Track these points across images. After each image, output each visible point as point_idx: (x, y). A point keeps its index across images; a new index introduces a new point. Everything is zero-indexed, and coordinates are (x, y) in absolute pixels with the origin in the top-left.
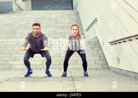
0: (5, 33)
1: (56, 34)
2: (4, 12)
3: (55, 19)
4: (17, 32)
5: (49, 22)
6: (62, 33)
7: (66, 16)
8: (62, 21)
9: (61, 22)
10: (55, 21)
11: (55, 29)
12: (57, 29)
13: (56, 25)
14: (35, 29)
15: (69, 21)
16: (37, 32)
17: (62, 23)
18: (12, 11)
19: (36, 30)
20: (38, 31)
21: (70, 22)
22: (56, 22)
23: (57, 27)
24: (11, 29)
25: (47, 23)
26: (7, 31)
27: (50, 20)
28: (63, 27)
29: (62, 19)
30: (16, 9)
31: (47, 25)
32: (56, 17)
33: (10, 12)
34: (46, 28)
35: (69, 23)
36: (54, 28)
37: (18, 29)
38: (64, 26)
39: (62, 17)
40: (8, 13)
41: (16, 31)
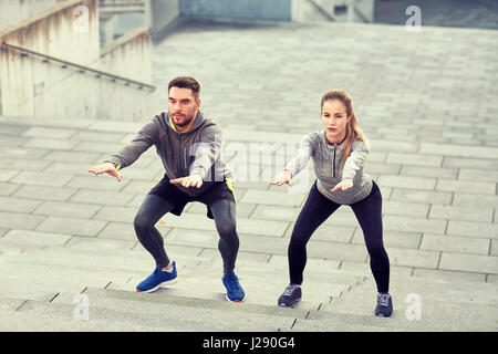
0: (240, 100)
1: (424, 116)
2: (258, 22)
3: (436, 61)
4: (282, 99)
5: (410, 71)
6: (447, 113)
7: (477, 52)
8: (459, 69)
9: (455, 73)
10: (433, 68)
11: (426, 99)
12: (433, 97)
13: (433, 84)
14: (173, 100)
15: (487, 71)
16: (179, 112)
17: (457, 78)
18: (289, 19)
19: (177, 107)
20: (186, 109)
21: (487, 76)
22: (435, 72)
23: (435, 89)
24: (264, 88)
25: (403, 75)
26: (249, 92)
27: (415, 62)
28: (458, 93)
29: (460, 62)
30: (306, 14)
31: (400, 82)
32: (440, 55)
33: (283, 24)
34: (394, 90)
35: (483, 79)
36: (424, 93)
37: (290, 89)
38: (463, 90)
39: (463, 55)
40: (275, 26)
41: (283, 94)
